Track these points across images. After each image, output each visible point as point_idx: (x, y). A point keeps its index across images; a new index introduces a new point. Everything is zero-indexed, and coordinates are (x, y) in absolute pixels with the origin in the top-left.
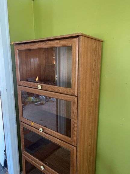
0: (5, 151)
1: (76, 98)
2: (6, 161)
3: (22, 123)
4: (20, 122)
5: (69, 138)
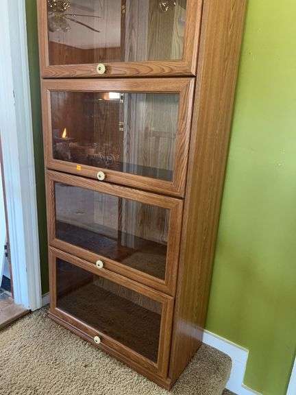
0: (6, 247)
1: (192, 81)
3: (52, 172)
4: (46, 171)
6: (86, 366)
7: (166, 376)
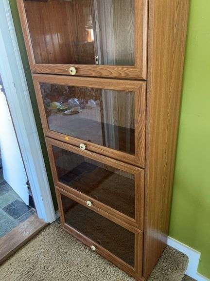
0: (28, 183)
1: (144, 83)
2: (31, 198)
3: (49, 139)
4: (46, 138)
5: (133, 156)
6: (87, 266)
7: (141, 275)
